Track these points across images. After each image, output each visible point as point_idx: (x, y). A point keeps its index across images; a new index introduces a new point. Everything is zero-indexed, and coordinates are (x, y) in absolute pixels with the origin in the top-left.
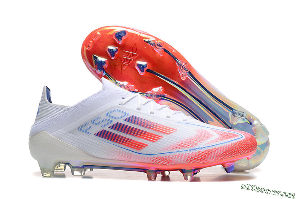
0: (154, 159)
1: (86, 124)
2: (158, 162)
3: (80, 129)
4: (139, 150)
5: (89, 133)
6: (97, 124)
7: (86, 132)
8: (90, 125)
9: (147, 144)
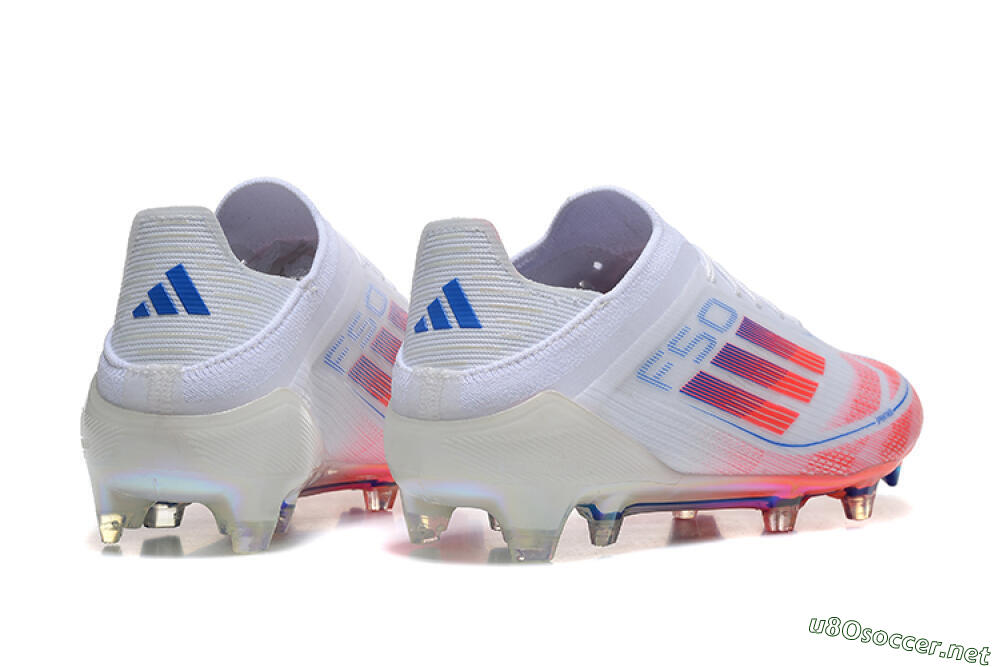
0: (816, 459)
1: (656, 356)
2: (825, 467)
3: (641, 374)
4: (781, 432)
5: (664, 387)
6: (683, 354)
7: (656, 382)
8: (668, 357)
9: (796, 411)
